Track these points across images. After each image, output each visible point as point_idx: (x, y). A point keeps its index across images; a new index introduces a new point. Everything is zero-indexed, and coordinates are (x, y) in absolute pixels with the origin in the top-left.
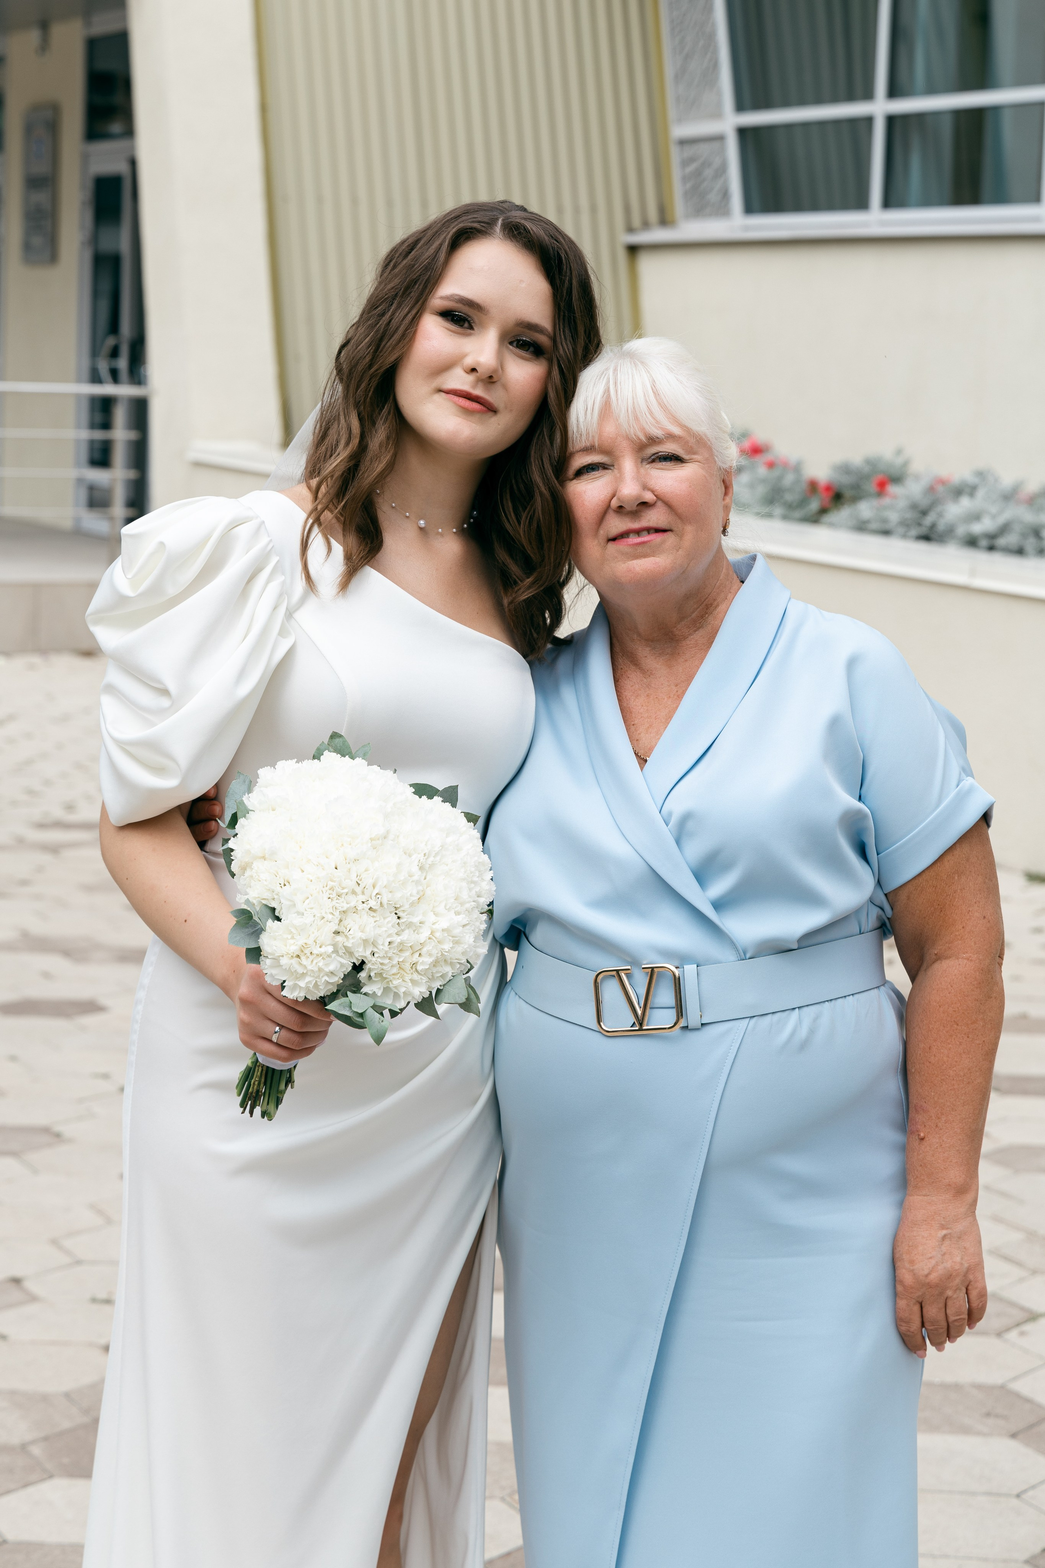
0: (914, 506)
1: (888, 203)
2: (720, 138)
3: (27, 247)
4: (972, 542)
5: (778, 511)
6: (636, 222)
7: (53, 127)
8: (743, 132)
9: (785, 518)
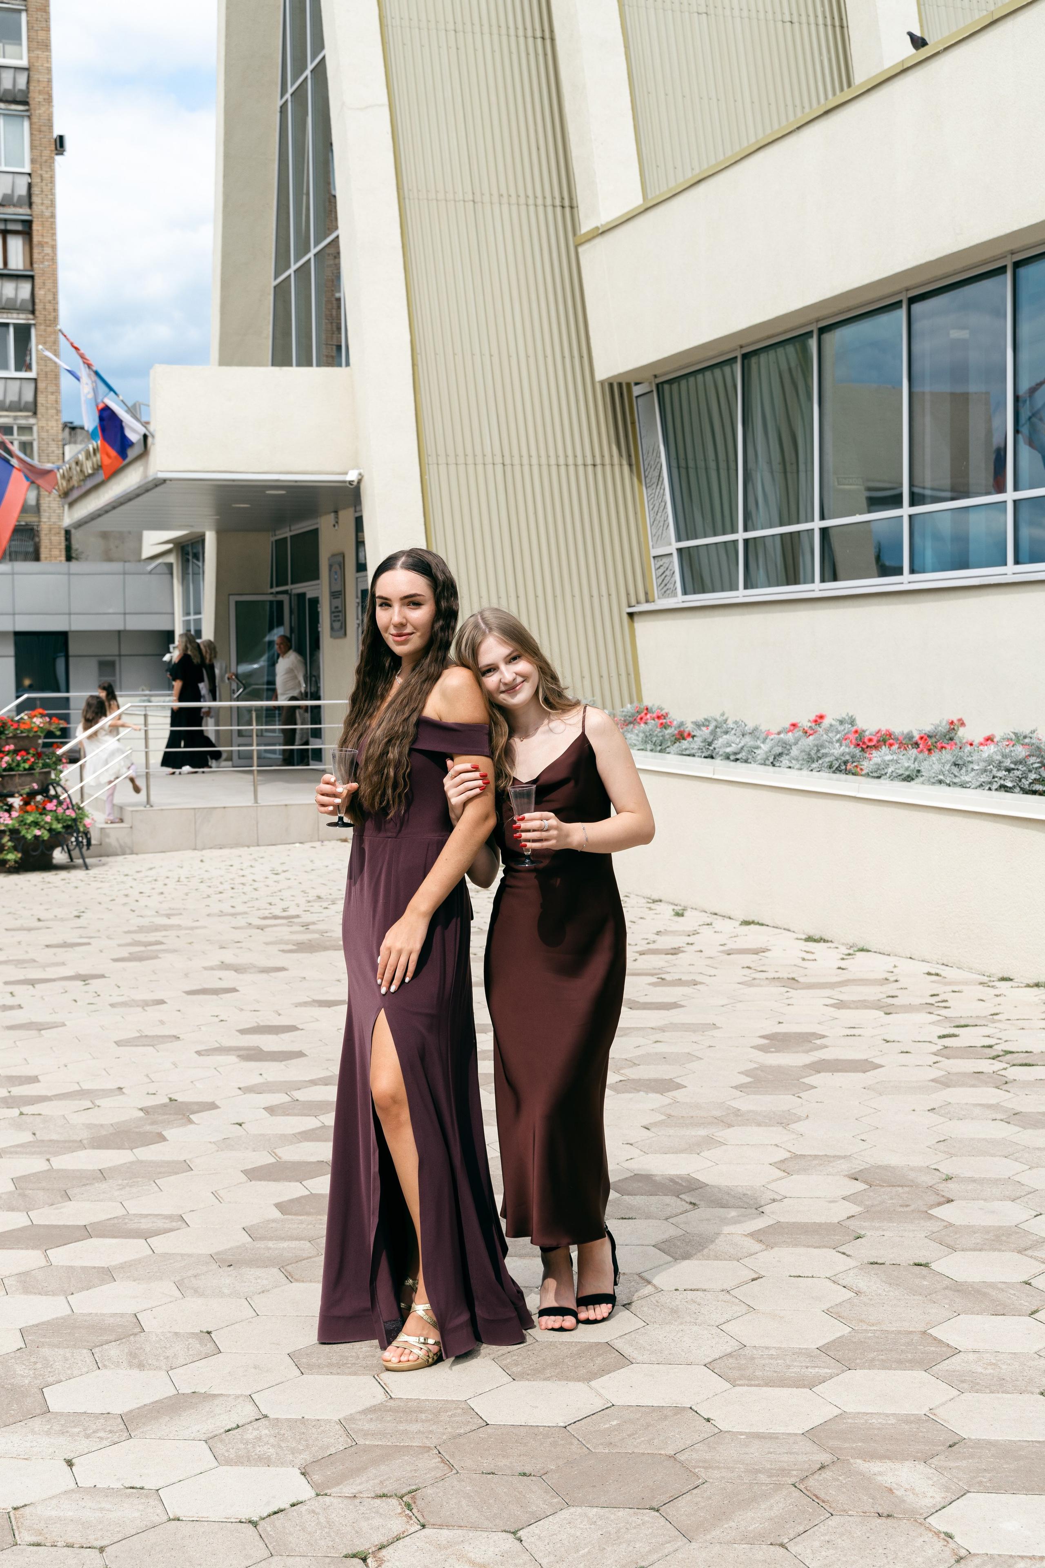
0: (705, 741)
1: (746, 587)
2: (671, 554)
3: (332, 628)
4: (727, 757)
5: (649, 747)
6: (633, 602)
7: (342, 566)
8: (680, 550)
9: (651, 750)
